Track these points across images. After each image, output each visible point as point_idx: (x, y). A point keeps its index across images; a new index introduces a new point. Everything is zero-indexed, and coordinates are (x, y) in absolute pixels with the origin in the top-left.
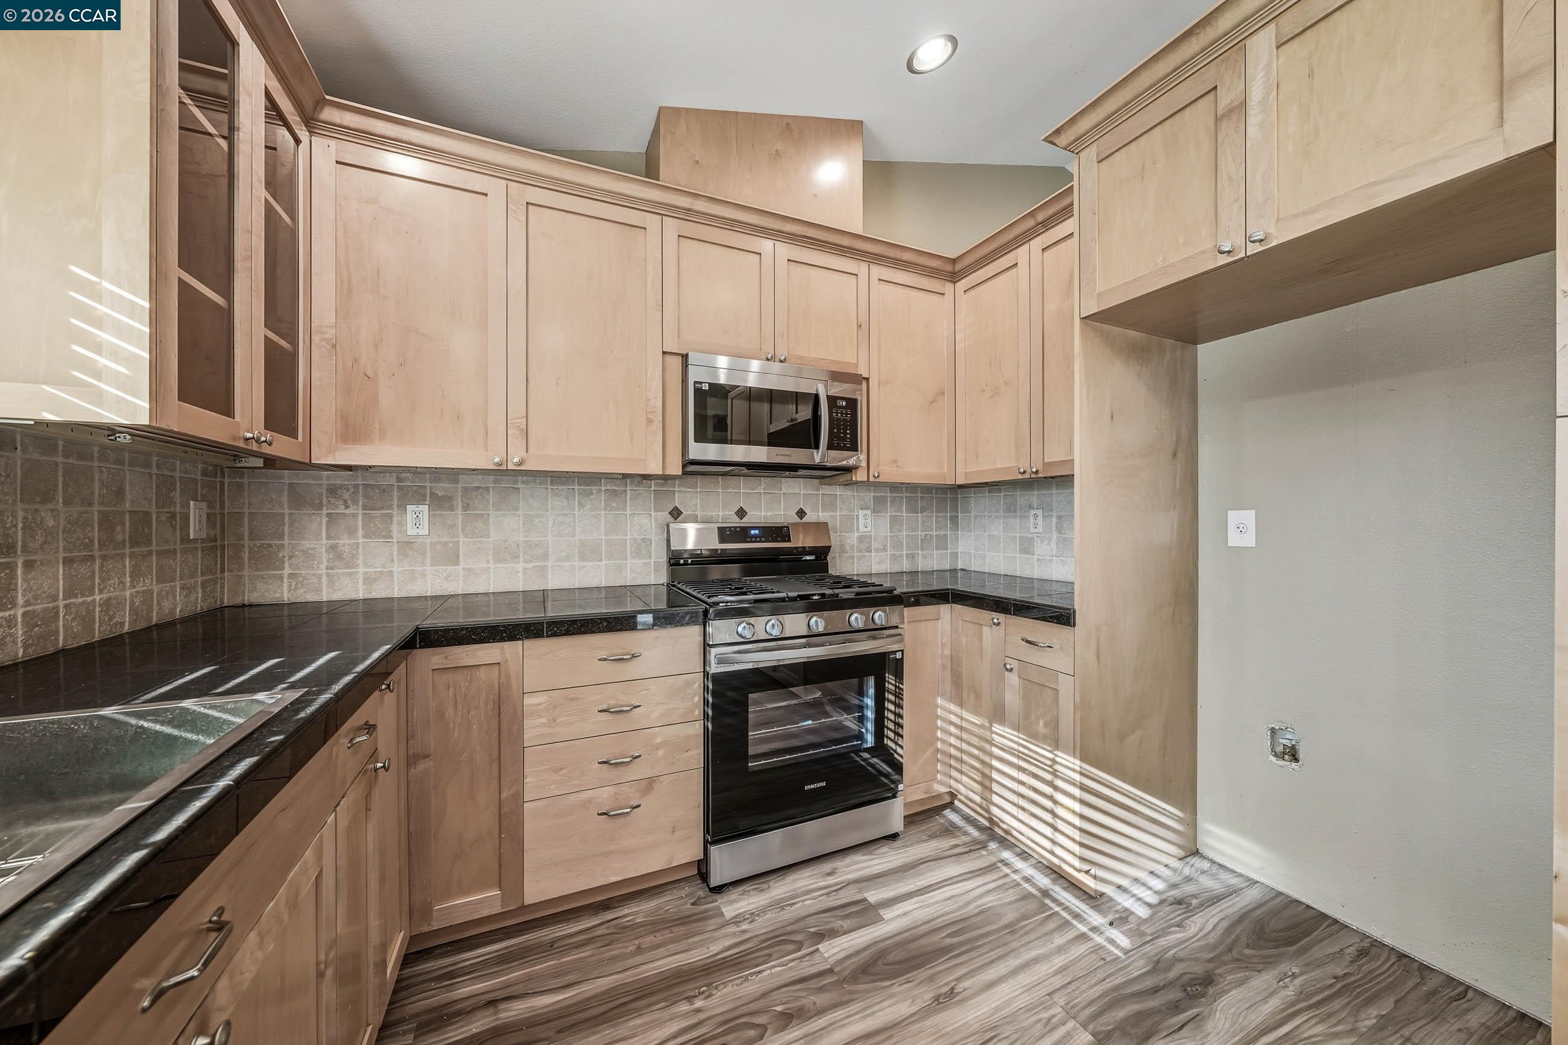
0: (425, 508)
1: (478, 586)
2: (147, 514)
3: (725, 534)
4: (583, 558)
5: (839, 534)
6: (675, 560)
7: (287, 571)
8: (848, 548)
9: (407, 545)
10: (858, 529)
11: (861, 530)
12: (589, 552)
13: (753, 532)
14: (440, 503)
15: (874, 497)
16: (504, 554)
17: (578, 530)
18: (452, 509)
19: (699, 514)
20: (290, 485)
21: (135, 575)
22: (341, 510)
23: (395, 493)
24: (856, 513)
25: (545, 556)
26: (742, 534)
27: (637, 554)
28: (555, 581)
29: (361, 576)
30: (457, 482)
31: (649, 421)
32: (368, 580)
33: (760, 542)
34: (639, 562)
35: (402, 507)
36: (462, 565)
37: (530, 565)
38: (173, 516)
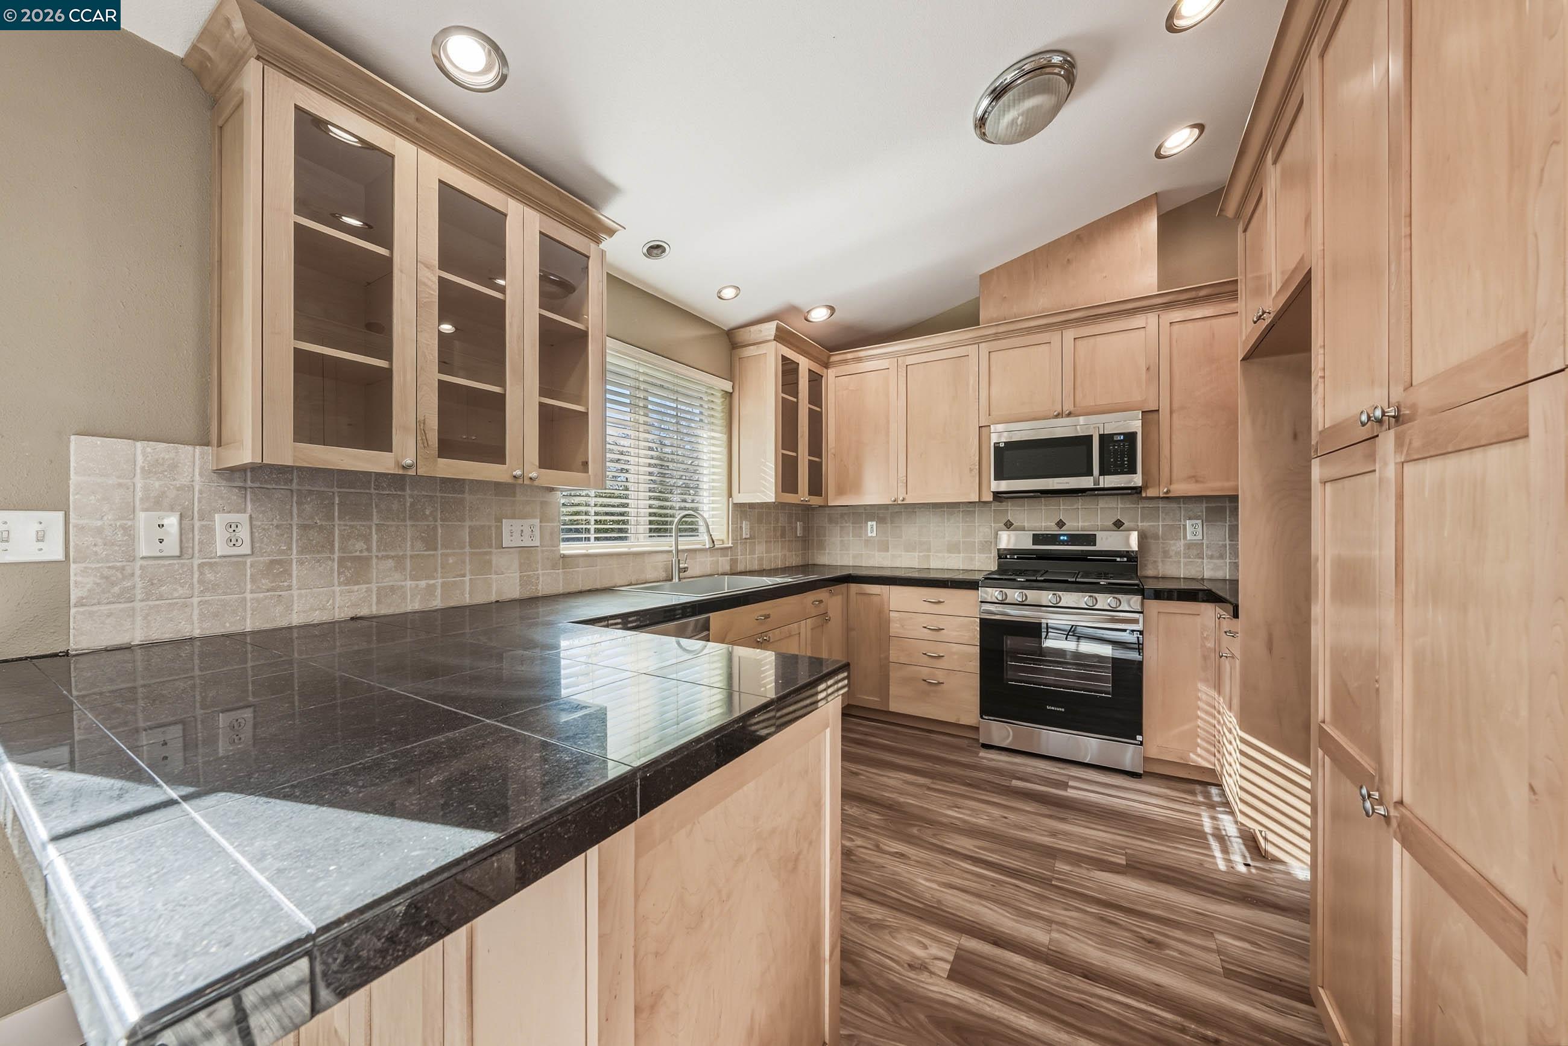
0: (874, 523)
1: (897, 564)
2: (785, 527)
3: (1037, 539)
4: (949, 551)
5: (1161, 541)
6: (1002, 555)
7: (827, 551)
8: (1172, 553)
9: (868, 542)
10: (1185, 537)
11: (1188, 538)
12: (953, 548)
13: (1062, 538)
14: (881, 520)
15: (1206, 507)
16: (910, 548)
17: (947, 535)
18: (886, 524)
19: (1026, 525)
20: (829, 514)
21: (782, 548)
22: (844, 525)
23: (864, 516)
24: (1183, 523)
25: (929, 550)
26: (1053, 539)
27: (981, 551)
28: (933, 565)
29: (851, 555)
30: (888, 509)
31: (971, 470)
32: (854, 557)
33: (1068, 545)
34: (983, 556)
35: (866, 523)
36: (890, 552)
37: (921, 554)
38: (792, 528)
